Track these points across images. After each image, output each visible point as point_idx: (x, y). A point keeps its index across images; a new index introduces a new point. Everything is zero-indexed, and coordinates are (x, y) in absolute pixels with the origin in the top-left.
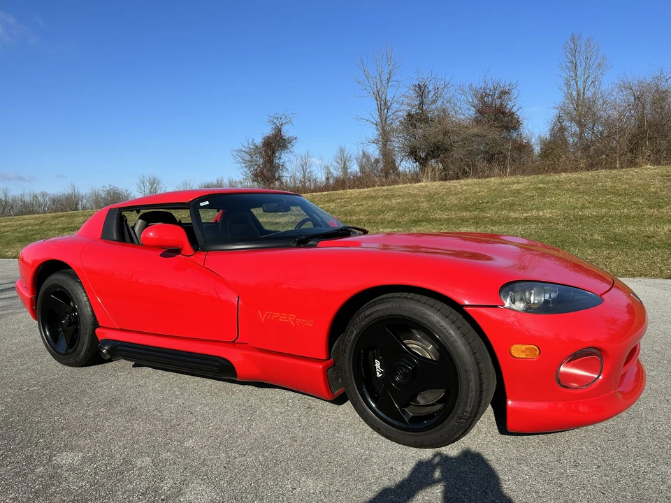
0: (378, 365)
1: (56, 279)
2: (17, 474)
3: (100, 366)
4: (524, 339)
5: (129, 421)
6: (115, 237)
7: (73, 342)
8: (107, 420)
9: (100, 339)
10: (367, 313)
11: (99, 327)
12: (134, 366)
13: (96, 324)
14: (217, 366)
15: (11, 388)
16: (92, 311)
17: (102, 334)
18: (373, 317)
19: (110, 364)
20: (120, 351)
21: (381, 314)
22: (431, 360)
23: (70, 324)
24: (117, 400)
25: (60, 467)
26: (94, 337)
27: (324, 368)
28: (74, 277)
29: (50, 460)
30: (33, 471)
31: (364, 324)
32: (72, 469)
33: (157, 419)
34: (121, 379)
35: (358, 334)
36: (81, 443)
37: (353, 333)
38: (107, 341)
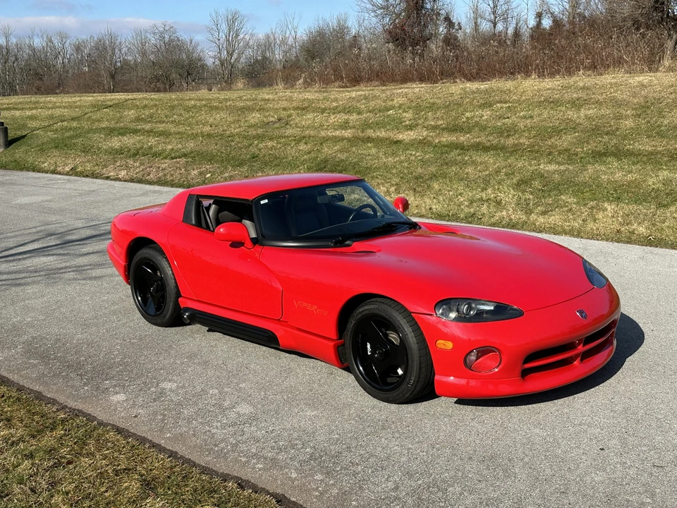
0: (369, 346)
1: (145, 252)
2: (140, 390)
3: (181, 328)
4: (446, 337)
5: (204, 369)
6: (194, 222)
7: (160, 306)
8: (190, 367)
9: (182, 307)
10: (361, 310)
11: (181, 296)
12: (208, 331)
13: (178, 295)
14: (266, 337)
15: (116, 338)
16: (176, 282)
17: (183, 303)
18: (363, 313)
19: (188, 327)
20: (198, 318)
21: (367, 312)
22: (397, 345)
23: (157, 291)
24: (195, 355)
25: (165, 389)
26: (177, 304)
27: (335, 345)
28: (162, 253)
29: (158, 385)
30: (149, 390)
31: (358, 317)
32: (171, 390)
33: (224, 370)
34: (197, 340)
35: (355, 324)
36: (175, 378)
37: (352, 324)
38: (187, 309)
